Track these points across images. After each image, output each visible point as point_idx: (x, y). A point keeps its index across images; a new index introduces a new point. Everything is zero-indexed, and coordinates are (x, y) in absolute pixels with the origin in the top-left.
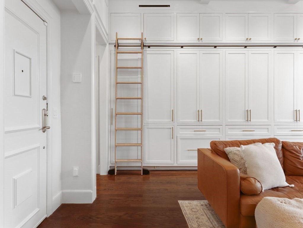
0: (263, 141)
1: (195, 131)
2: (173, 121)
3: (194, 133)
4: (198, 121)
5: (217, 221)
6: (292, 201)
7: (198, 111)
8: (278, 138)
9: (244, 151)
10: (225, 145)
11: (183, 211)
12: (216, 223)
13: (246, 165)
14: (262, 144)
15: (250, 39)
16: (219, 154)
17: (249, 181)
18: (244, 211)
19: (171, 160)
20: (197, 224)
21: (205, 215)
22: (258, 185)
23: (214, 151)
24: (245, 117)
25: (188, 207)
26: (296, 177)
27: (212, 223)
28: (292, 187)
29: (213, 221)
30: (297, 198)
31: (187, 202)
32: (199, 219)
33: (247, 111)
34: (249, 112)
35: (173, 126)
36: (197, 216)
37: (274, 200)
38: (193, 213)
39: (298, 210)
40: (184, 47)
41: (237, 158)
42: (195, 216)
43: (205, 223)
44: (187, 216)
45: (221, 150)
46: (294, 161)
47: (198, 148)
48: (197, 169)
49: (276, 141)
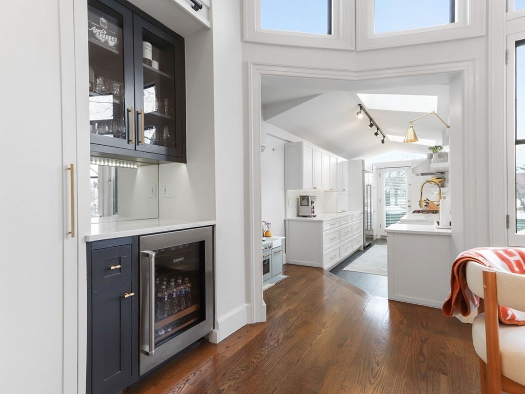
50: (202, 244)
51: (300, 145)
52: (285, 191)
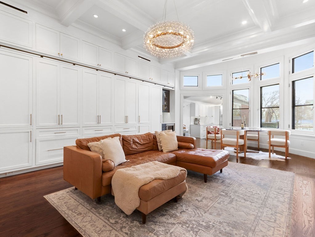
0: (112, 136)
1: (55, 133)
2: (31, 125)
3: (54, 134)
4: (59, 124)
5: (83, 199)
6: (131, 168)
7: (59, 116)
8: (120, 133)
9: (102, 144)
10: (87, 141)
11: (50, 203)
12: (82, 200)
13: (104, 153)
14: (112, 138)
15: (100, 65)
16: (82, 148)
17: (107, 162)
18: (105, 183)
19: (28, 162)
20: (66, 207)
21: (72, 199)
22: (113, 164)
23: (79, 147)
24: (97, 121)
25: (55, 198)
26: (129, 155)
27: (79, 202)
28: (128, 162)
29: (79, 200)
30: (133, 166)
31: (53, 195)
32: (67, 203)
33: (98, 116)
34: (99, 117)
35: (31, 130)
36: (65, 201)
37: (122, 170)
38: (61, 200)
39: (134, 172)
40: (44, 57)
41: (96, 149)
42: (63, 202)
43: (73, 204)
44: (55, 205)
45: (85, 145)
46: (128, 147)
47: (65, 146)
48: (63, 164)
49: (120, 136)
50: (173, 126)
51: (194, 104)
52: (190, 117)
